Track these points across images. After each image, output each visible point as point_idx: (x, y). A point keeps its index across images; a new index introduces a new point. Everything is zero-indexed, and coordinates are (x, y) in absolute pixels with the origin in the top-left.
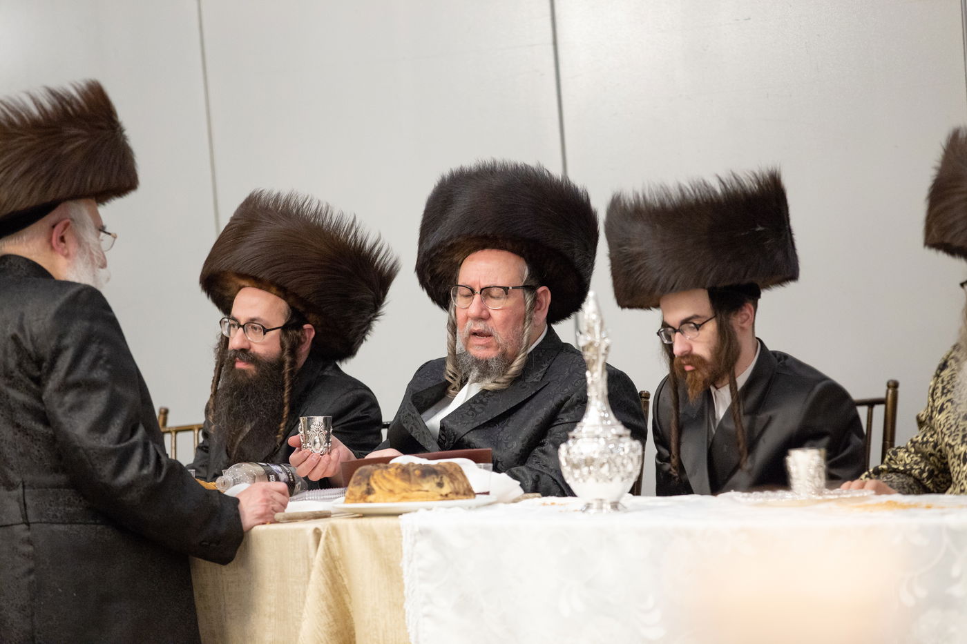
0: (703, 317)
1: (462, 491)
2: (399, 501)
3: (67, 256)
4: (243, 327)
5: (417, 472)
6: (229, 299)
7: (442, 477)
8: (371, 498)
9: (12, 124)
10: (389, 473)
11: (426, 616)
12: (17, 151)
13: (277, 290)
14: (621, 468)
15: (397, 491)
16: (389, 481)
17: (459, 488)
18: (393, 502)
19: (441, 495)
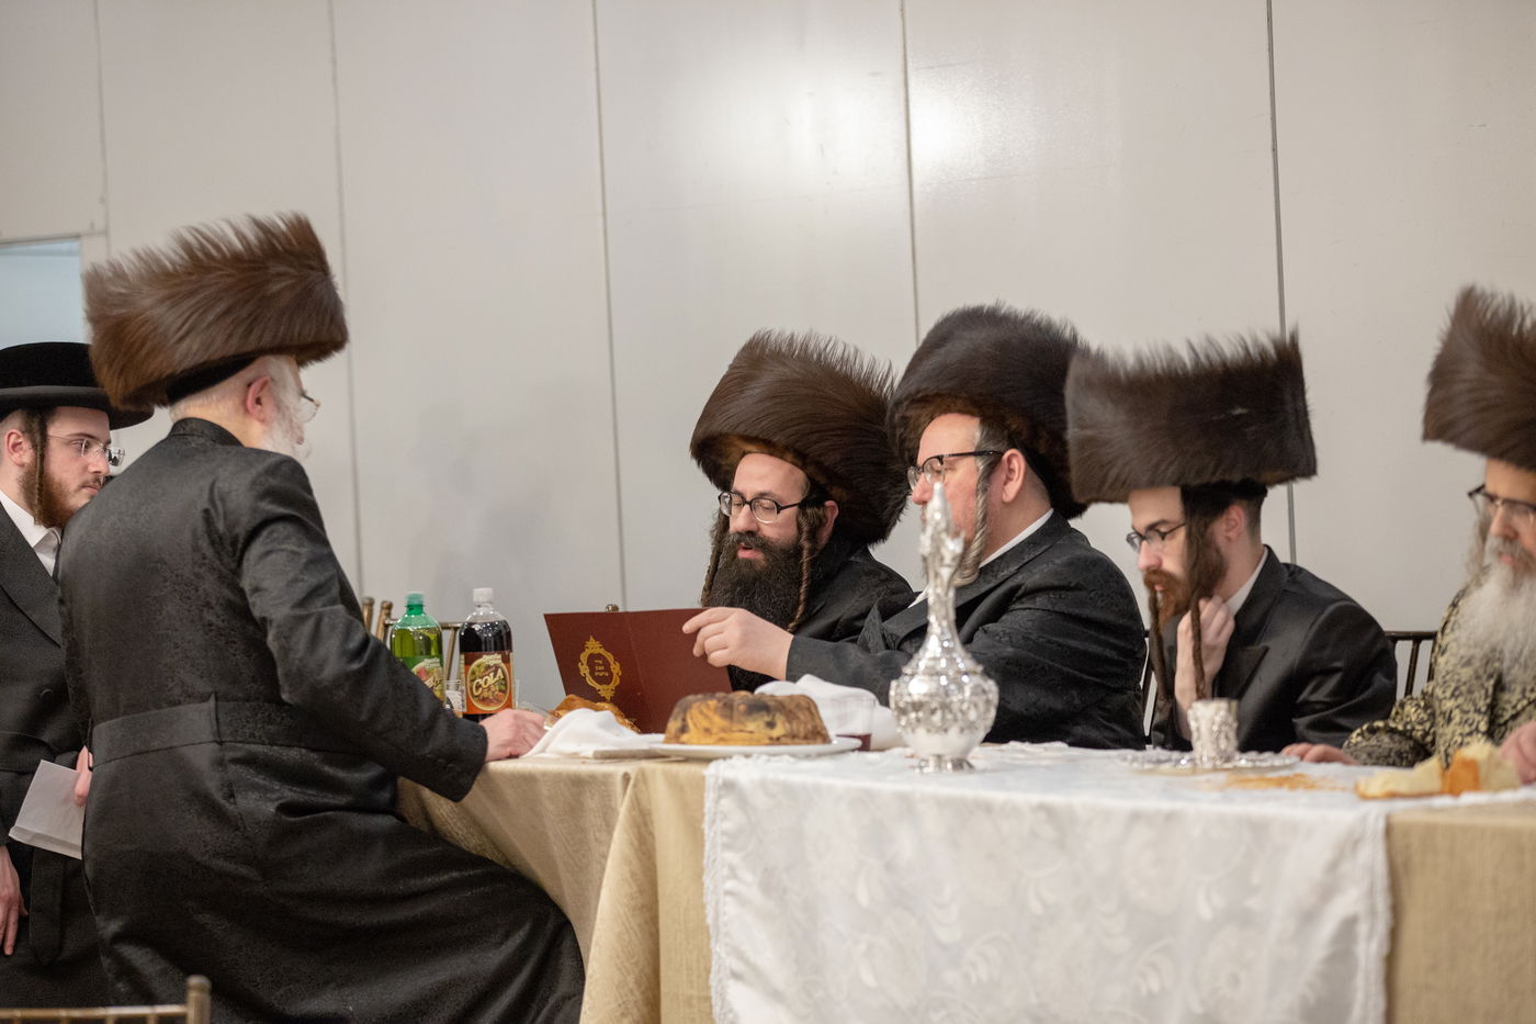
0: (1174, 522)
1: (802, 734)
2: (715, 743)
3: (263, 421)
4: (750, 503)
5: (742, 707)
6: (727, 468)
7: (774, 716)
8: (685, 737)
9: (208, 255)
10: (708, 706)
11: (728, 893)
12: (212, 289)
13: (795, 457)
14: (959, 715)
15: (714, 730)
16: (706, 717)
17: (798, 730)
18: (707, 744)
19: (771, 738)
